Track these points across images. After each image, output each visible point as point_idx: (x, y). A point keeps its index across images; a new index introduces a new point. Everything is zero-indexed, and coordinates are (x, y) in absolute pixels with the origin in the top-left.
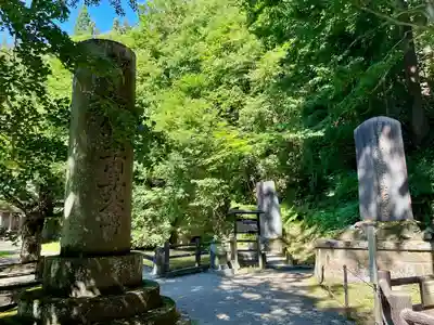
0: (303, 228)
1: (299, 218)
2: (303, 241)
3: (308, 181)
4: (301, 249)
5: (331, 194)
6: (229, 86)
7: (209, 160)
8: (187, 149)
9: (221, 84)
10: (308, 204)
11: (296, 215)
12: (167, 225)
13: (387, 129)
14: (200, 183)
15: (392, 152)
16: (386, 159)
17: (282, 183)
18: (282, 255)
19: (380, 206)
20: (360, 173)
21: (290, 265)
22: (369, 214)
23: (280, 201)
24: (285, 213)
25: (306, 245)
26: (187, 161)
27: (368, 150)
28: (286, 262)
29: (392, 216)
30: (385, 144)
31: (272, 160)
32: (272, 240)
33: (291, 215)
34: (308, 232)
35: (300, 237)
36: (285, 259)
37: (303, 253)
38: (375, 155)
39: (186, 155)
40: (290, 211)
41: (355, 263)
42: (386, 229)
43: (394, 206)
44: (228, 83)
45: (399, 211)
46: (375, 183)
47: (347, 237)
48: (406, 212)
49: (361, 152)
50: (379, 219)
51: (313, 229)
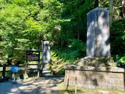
0: (58, 59)
1: (57, 56)
2: (57, 64)
3: (61, 43)
4: (57, 67)
5: (70, 46)
6: (35, 5)
7: (24, 32)
8: (14, 26)
9: (32, 4)
10: (60, 51)
11: (56, 54)
12: (7, 57)
13: (102, 13)
14: (19, 40)
15: (104, 24)
16: (101, 27)
17: (52, 43)
18: (49, 69)
19: (96, 50)
20: (88, 34)
21: (52, 75)
22: (90, 53)
23: (51, 49)
24: (52, 54)
25: (58, 65)
26: (14, 31)
27: (93, 23)
28: (50, 73)
29: (101, 54)
30: (101, 21)
31: (49, 35)
32: (46, 63)
33: (54, 54)
34: (60, 60)
35: (56, 62)
36: (50, 71)
37: (57, 68)
38: (96, 26)
39: (13, 28)
40: (54, 53)
41: (84, 78)
42: (99, 60)
43: (103, 50)
44: (34, 4)
45: (104, 52)
46: (95, 39)
47: (81, 64)
48: (107, 53)
49: (89, 24)
50: (95, 56)
51: (61, 60)
